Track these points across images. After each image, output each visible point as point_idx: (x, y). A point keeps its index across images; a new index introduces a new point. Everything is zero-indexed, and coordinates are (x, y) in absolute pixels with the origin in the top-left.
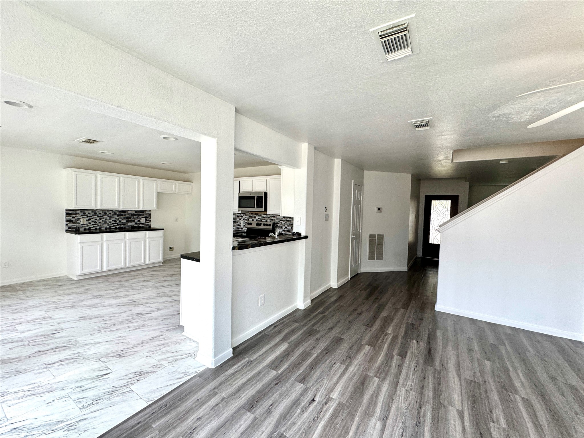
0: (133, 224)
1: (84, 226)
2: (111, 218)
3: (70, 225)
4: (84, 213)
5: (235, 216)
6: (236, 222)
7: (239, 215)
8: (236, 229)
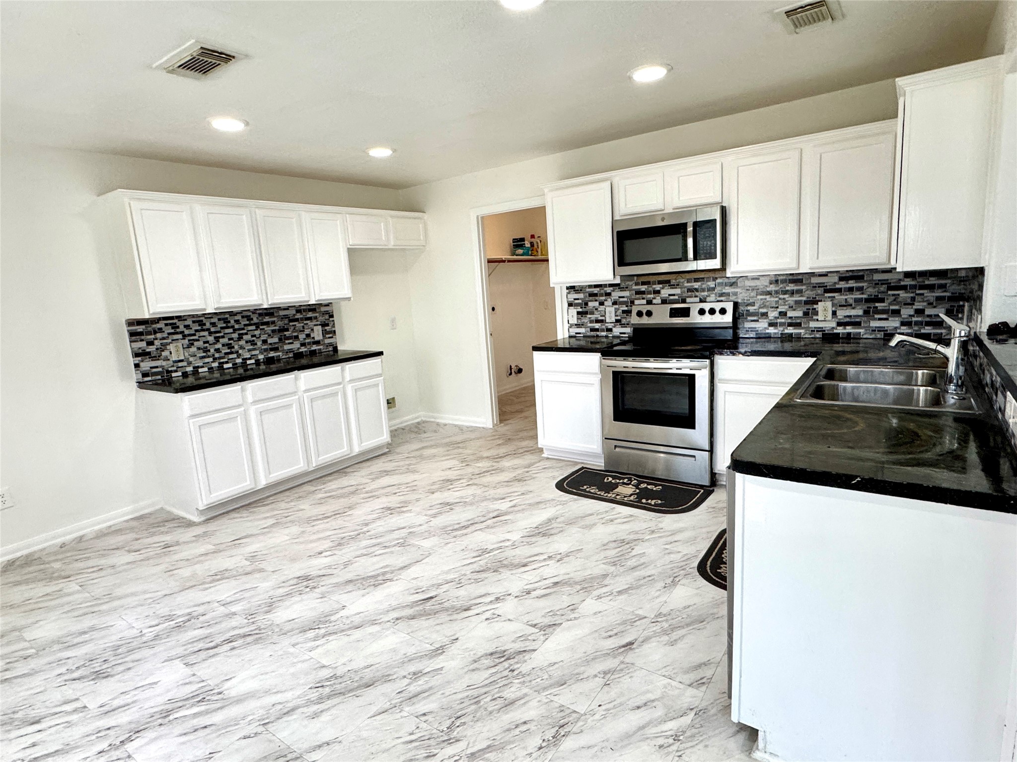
0: (296, 345)
1: (180, 364)
2: (242, 334)
3: (146, 365)
4: (175, 326)
5: (581, 296)
6: (586, 313)
7: (596, 290)
8: (589, 334)
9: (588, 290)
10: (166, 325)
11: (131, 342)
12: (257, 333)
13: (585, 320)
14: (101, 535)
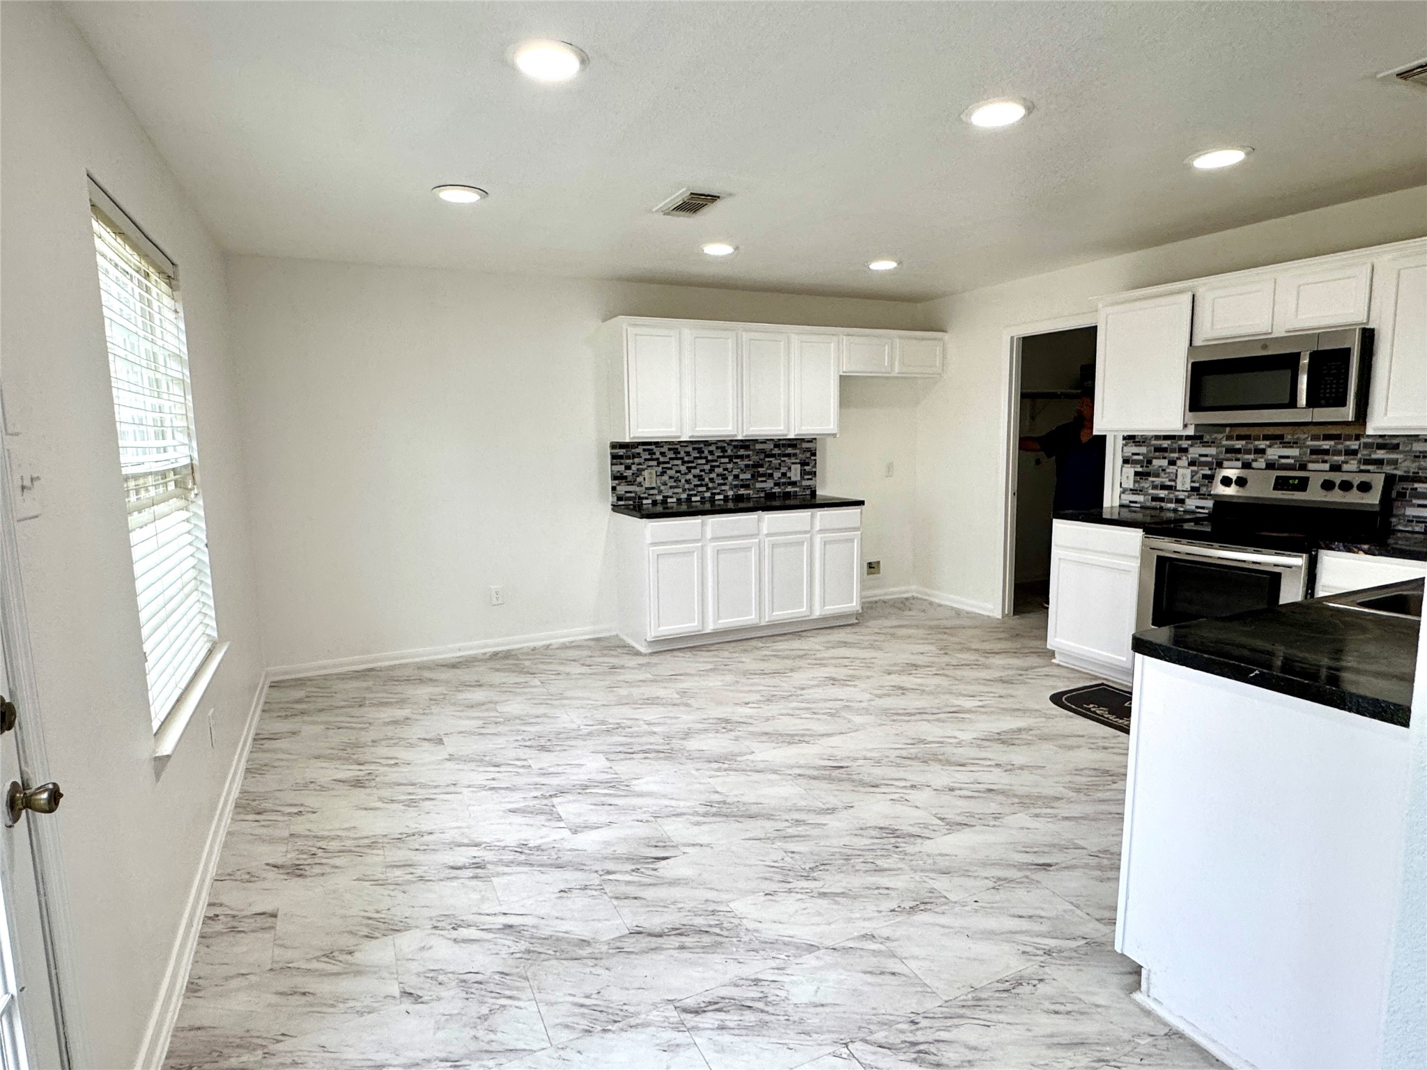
0: (769, 484)
1: (652, 492)
2: (715, 466)
3: (622, 489)
4: (651, 453)
5: (1143, 450)
6: (1148, 474)
7: (1165, 444)
8: (1148, 504)
9: (1154, 442)
10: (644, 450)
11: (612, 464)
12: (730, 466)
13: (1145, 484)
14: (564, 647)
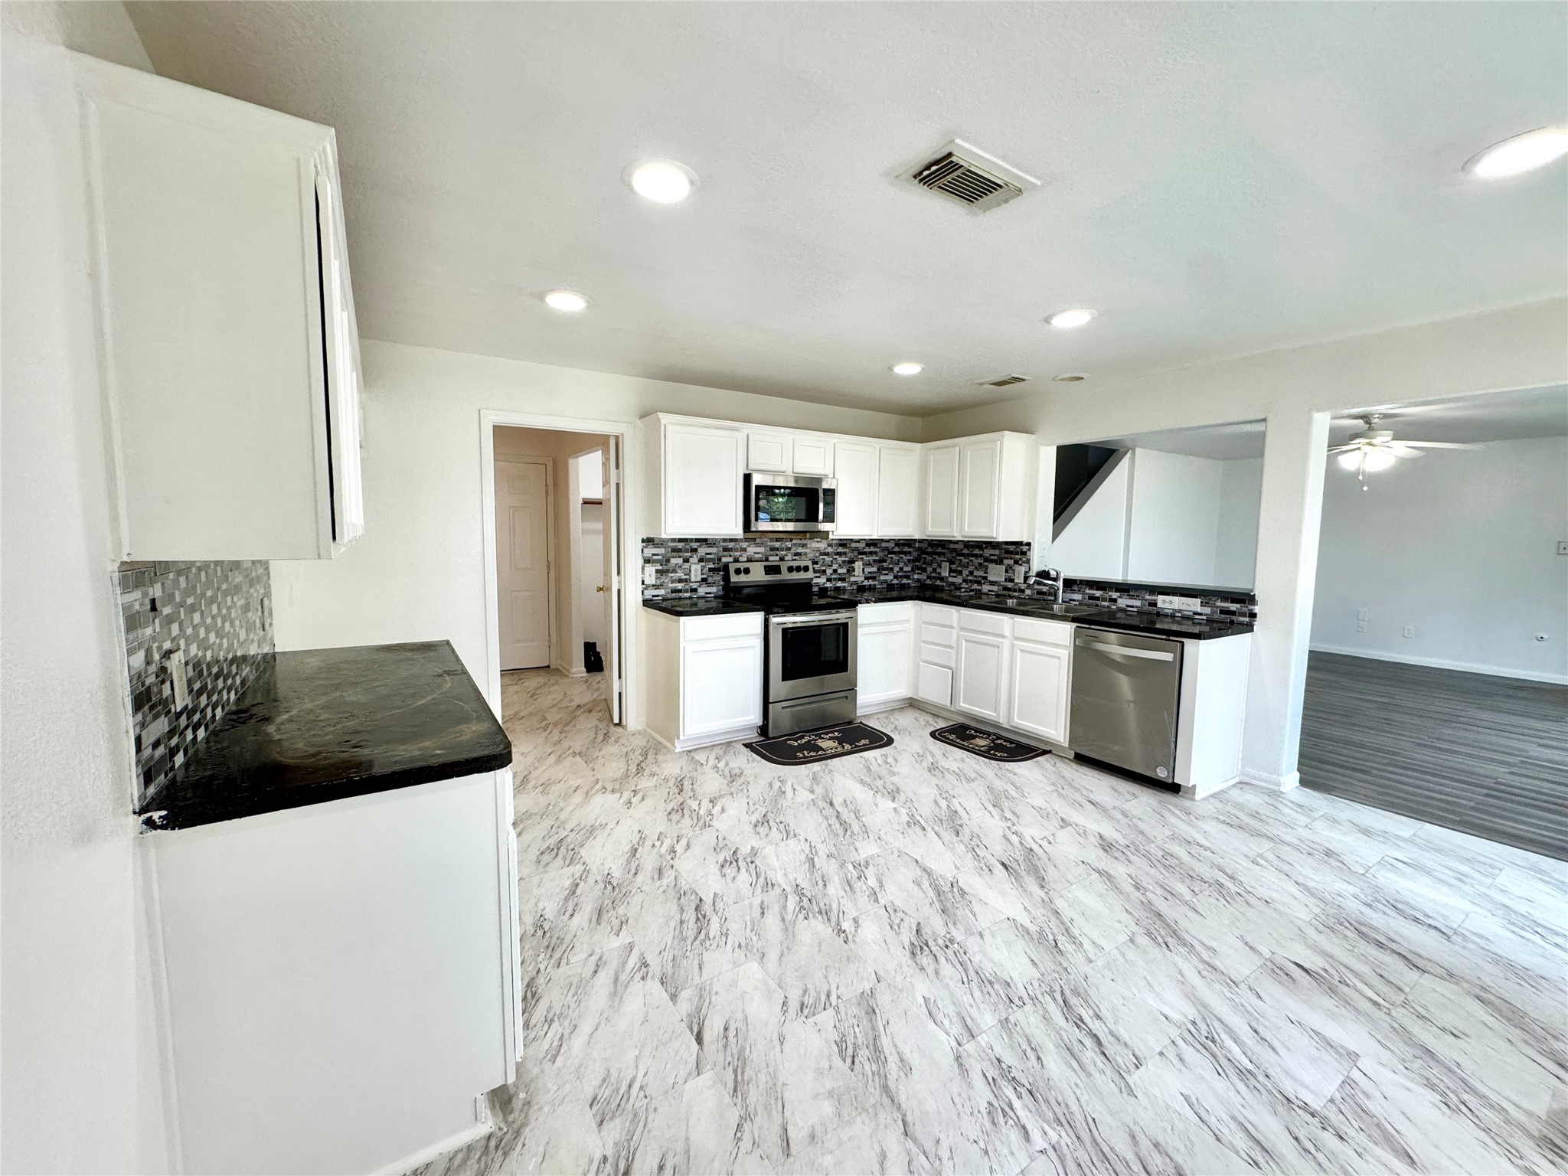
5: (662, 551)
6: (667, 571)
7: (680, 545)
8: (670, 596)
9: (670, 544)
13: (665, 579)
